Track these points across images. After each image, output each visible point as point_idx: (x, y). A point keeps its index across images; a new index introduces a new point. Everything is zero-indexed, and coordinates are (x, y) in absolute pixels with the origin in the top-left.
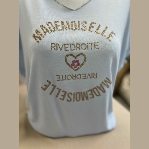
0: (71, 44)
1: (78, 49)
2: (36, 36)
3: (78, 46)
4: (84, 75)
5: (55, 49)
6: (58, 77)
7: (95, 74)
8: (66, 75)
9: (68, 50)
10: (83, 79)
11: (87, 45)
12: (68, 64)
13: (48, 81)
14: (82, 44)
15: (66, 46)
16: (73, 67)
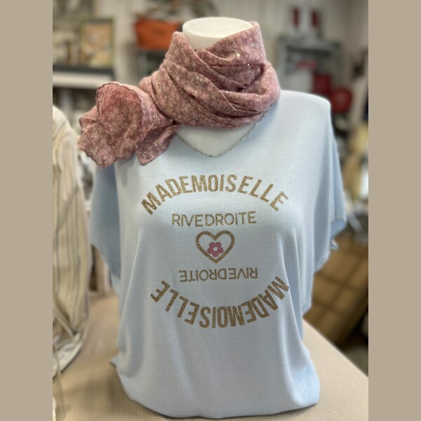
0: (207, 216)
1: (219, 223)
2: (148, 204)
3: (219, 218)
4: (233, 272)
5: (178, 223)
6: (183, 274)
7: (254, 270)
8: (197, 271)
9: (202, 226)
10: (230, 278)
11: (234, 216)
12: (201, 249)
13: (163, 282)
14: (226, 216)
15: (198, 218)
16: (211, 255)
